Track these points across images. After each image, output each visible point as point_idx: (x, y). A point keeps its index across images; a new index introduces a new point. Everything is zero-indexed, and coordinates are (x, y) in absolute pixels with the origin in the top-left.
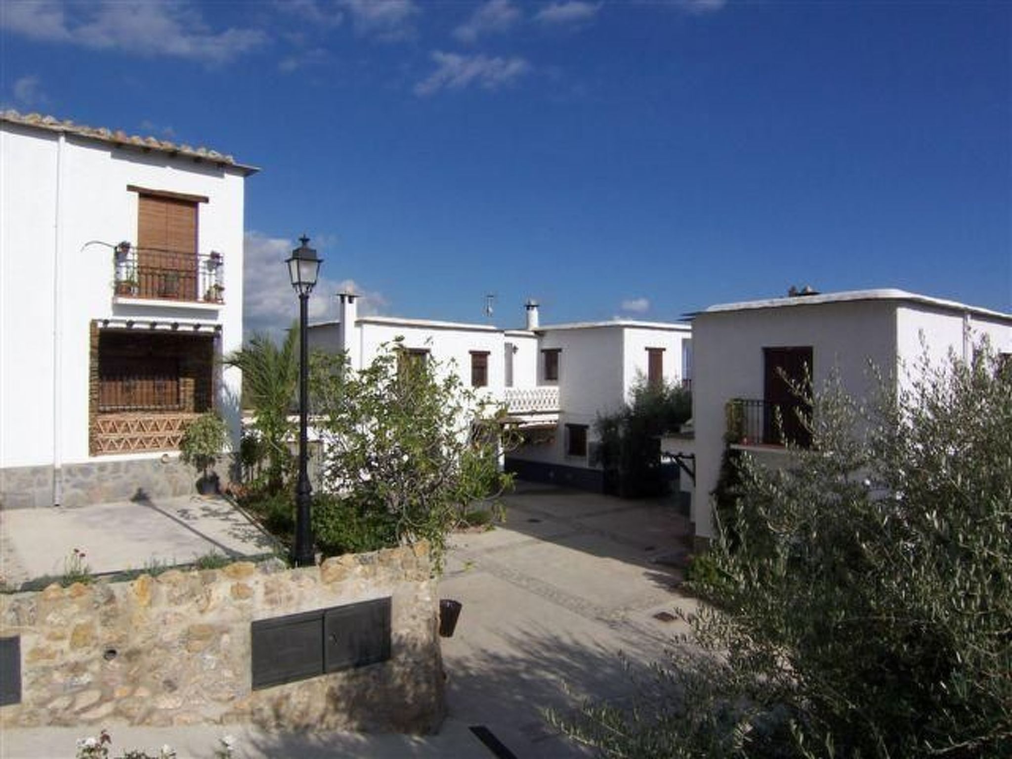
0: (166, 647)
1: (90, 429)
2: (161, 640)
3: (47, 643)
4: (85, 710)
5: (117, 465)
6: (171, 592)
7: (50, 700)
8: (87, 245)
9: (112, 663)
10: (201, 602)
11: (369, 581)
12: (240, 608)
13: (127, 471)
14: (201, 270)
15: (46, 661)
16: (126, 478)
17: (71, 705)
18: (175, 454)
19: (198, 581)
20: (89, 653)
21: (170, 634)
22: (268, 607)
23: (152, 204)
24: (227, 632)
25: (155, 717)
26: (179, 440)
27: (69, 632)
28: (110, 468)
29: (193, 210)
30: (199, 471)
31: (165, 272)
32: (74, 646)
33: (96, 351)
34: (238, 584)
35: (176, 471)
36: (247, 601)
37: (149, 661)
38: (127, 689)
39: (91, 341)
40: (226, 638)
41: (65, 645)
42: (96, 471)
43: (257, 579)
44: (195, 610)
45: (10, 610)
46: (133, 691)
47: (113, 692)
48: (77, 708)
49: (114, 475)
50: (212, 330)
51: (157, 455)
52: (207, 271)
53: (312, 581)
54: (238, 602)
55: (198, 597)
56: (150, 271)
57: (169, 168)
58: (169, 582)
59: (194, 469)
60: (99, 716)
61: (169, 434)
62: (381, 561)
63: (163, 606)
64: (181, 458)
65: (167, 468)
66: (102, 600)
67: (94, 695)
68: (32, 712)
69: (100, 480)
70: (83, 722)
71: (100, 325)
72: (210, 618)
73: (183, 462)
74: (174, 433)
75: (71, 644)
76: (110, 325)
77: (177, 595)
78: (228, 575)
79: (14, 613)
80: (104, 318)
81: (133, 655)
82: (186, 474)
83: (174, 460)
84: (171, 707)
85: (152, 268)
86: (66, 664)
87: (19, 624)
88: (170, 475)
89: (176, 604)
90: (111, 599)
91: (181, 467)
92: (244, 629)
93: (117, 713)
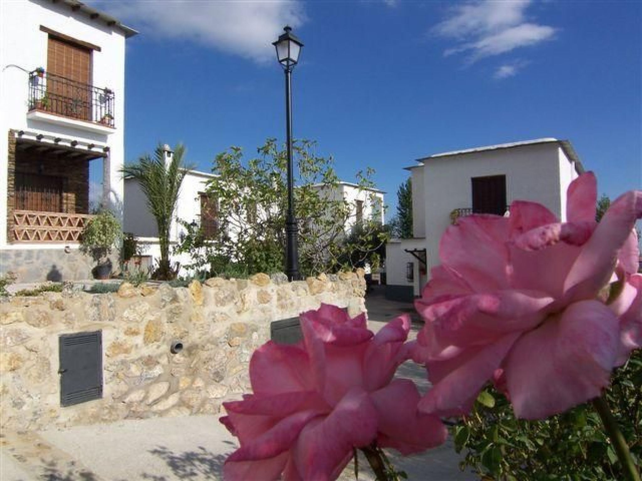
0: (215, 342)
1: (8, 220)
2: (212, 337)
3: (126, 337)
4: (156, 402)
5: (30, 252)
6: (216, 294)
7: (127, 394)
8: (7, 67)
9: (177, 356)
10: (238, 304)
11: (335, 294)
12: (263, 310)
13: (38, 258)
14: (94, 102)
15: (124, 355)
16: (37, 263)
17: (145, 398)
18: (75, 246)
19: (235, 287)
20: (158, 347)
21: (218, 331)
22: (280, 311)
23: (56, 45)
24: (256, 330)
25: (208, 406)
26: (78, 234)
27: (142, 328)
28: (24, 255)
29: (88, 56)
30: (95, 260)
31: (66, 100)
32: (146, 341)
33: (13, 156)
34: (262, 291)
35: (76, 260)
36: (267, 305)
37: (204, 355)
38: (189, 380)
39: (9, 147)
40: (255, 335)
41: (139, 340)
42: (13, 257)
43: (272, 288)
44: (234, 311)
45: (91, 306)
46: (193, 382)
47: (178, 382)
48: (150, 400)
49: (28, 261)
50: (101, 151)
51: (61, 246)
52: (99, 103)
53: (304, 291)
54: (261, 306)
55: (237, 300)
56: (55, 97)
57: (71, 19)
58: (216, 286)
59: (91, 259)
60: (167, 407)
61: (70, 229)
62: (341, 279)
63: (212, 307)
64: (80, 249)
65: (69, 257)
66: (168, 299)
67: (163, 387)
68: (112, 407)
69: (17, 264)
70: (155, 413)
71: (16, 136)
72: (245, 318)
73: (82, 253)
74: (75, 228)
75: (144, 339)
76: (24, 137)
77: (222, 296)
78: (255, 283)
79: (96, 308)
80: (20, 129)
81: (192, 350)
82: (84, 263)
83: (75, 252)
84: (219, 396)
85: (56, 95)
86: (140, 359)
87: (100, 319)
88: (71, 263)
89: (222, 305)
90: (175, 299)
91: (80, 256)
92: (266, 327)
93: (182, 404)
